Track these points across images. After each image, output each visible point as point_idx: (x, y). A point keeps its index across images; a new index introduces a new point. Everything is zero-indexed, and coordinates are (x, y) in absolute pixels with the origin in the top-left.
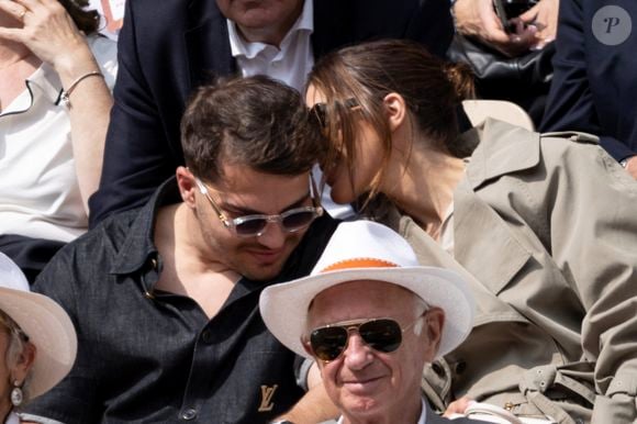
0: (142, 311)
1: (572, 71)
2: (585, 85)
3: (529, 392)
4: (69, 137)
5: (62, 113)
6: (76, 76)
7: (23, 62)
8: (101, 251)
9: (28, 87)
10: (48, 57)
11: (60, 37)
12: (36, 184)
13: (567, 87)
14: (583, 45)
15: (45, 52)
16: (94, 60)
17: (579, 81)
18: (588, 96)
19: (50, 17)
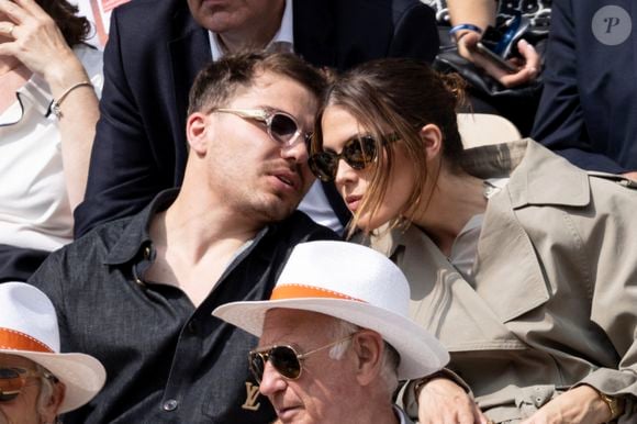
0: (129, 303)
1: (562, 88)
2: (577, 101)
3: (524, 405)
4: (59, 148)
5: (51, 125)
6: (67, 86)
7: (12, 73)
8: (92, 250)
9: (19, 98)
10: (38, 67)
11: (50, 48)
12: (26, 195)
13: (557, 104)
14: (575, 62)
15: (35, 62)
16: (84, 71)
17: (570, 97)
18: (579, 114)
19: (40, 28)
